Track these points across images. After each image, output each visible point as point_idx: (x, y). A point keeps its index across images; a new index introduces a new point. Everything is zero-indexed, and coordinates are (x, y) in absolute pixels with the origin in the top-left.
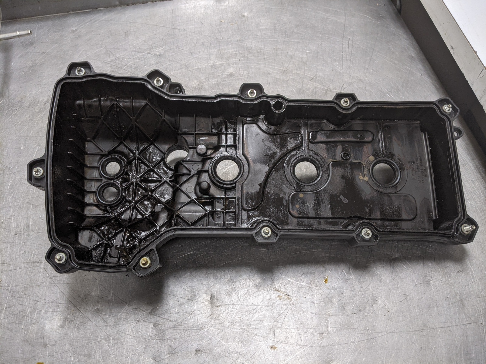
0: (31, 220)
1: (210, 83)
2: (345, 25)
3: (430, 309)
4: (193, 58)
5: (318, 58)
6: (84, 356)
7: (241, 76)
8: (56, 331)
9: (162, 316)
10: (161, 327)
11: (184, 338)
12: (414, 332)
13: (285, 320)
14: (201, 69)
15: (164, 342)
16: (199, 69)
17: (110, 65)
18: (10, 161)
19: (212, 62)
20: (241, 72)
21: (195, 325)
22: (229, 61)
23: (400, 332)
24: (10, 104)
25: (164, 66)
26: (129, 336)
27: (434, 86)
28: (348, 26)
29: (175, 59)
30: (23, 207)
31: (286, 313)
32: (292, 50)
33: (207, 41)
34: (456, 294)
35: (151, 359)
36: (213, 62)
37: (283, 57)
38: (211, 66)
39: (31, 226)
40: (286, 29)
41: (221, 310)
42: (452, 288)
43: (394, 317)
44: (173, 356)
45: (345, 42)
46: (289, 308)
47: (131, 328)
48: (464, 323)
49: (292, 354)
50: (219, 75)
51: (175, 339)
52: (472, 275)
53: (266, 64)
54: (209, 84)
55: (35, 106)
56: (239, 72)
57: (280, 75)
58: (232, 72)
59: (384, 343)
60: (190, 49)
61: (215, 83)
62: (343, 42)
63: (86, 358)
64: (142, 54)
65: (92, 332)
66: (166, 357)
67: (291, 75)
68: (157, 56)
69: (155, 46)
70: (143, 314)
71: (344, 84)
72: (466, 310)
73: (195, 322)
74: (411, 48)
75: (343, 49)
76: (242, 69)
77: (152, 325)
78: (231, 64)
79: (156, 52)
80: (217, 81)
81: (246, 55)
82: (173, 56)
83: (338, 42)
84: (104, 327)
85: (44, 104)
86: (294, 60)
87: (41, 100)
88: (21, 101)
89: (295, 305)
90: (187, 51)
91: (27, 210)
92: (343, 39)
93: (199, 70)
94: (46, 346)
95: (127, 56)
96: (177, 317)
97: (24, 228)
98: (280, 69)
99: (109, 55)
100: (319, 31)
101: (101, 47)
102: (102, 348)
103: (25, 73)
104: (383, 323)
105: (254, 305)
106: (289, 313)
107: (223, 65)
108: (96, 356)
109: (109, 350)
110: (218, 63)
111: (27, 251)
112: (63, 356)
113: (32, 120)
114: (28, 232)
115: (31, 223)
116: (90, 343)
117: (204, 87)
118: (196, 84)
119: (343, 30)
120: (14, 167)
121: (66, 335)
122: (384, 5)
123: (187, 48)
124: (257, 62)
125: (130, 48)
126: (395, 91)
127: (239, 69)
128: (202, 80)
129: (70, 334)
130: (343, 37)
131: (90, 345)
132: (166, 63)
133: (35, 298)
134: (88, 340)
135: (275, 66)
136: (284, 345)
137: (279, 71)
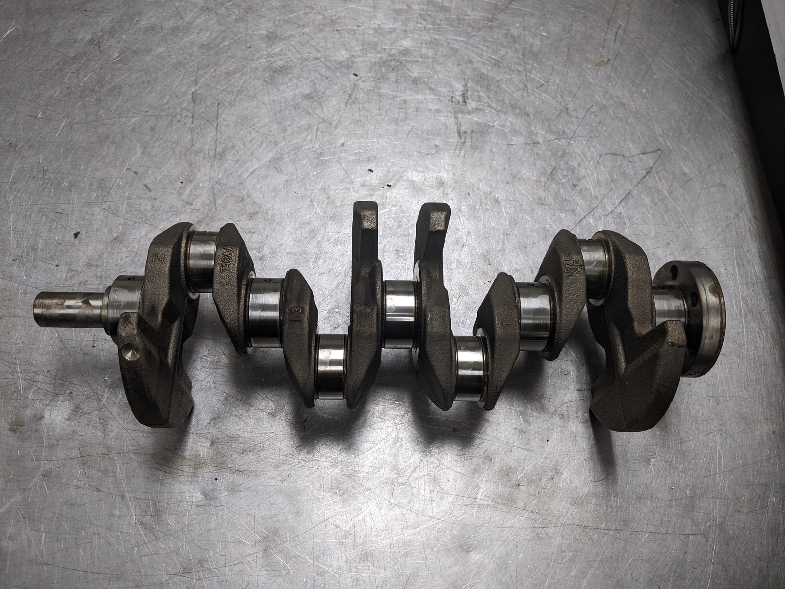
1: (367, 59)
4: (346, 9)
5: (560, 49)
6: (98, 470)
7: (422, 58)
8: (60, 425)
10: (222, 448)
13: (413, 474)
14: (357, 32)
15: (223, 472)
16: (354, 30)
18: (18, 136)
20: (423, 49)
21: (274, 456)
22: (406, 25)
25: (296, 14)
27: (740, 140)
29: (315, 4)
31: (417, 464)
32: (518, 27)
35: (199, 494)
36: (380, 23)
37: (500, 37)
38: (375, 29)
39: (39, 250)
44: (233, 495)
45: (612, 30)
46: (423, 458)
50: (385, 49)
51: (239, 470)
53: (468, 44)
54: (365, 61)
56: (420, 49)
57: (489, 68)
58: (408, 46)
59: (557, 537)
61: (375, 62)
62: (608, 28)
63: (100, 474)
65: (115, 436)
66: (222, 495)
67: (508, 71)
70: (198, 424)
71: (592, 106)
73: (274, 452)
75: (605, 41)
76: (426, 44)
77: (207, 443)
78: (409, 33)
80: (380, 59)
81: (439, 21)
83: (599, 27)
85: (84, 45)
86: (517, 46)
87: (80, 37)
88: (47, 33)
92: (609, 24)
93: (353, 33)
98: (491, 58)
107: (395, 32)
109: (137, 468)
110: (389, 26)
112: (66, 464)
113: (61, 71)
114: (35, 259)
115: (40, 246)
116: (110, 452)
117: (355, 65)
118: (343, 57)
119: (613, 7)
120: (23, 147)
121: (75, 433)
124: (454, 37)
126: (675, 134)
127: (422, 43)
128: (355, 51)
129: (80, 433)
130: (609, 21)
131: (109, 455)
132: (300, 10)
134: (108, 447)
135: (483, 50)
137: (488, 61)
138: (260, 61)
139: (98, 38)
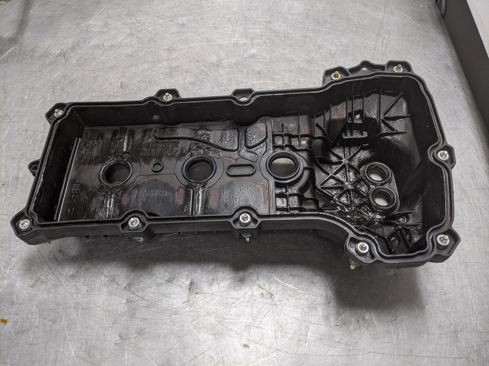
0: (21, 172)
2: (382, 22)
3: (420, 335)
4: (216, 33)
5: (348, 52)
6: (50, 321)
7: (263, 59)
8: (26, 290)
9: (136, 294)
10: (134, 305)
11: (155, 319)
12: (398, 357)
13: (263, 320)
14: (223, 45)
15: (134, 320)
16: (221, 45)
17: (130, 27)
18: (11, 110)
19: (235, 39)
20: (264, 54)
21: (169, 308)
22: (253, 41)
23: (383, 354)
24: (22, 51)
25: (185, 36)
26: (99, 308)
27: (466, 101)
28: (385, 23)
29: (197, 31)
30: (16, 158)
31: (266, 312)
32: (321, 40)
33: (234, 18)
34: (451, 324)
35: (117, 336)
36: (237, 40)
37: (311, 46)
38: (234, 44)
40: (319, 17)
41: (199, 297)
42: (447, 317)
43: (380, 337)
44: (140, 336)
45: (380, 40)
46: (270, 308)
47: (102, 300)
48: (454, 356)
49: (265, 357)
50: (240, 55)
51: (145, 319)
52: (472, 307)
53: (291, 50)
54: (228, 62)
55: (46, 57)
56: (262, 54)
57: (305, 64)
58: (254, 53)
59: (364, 362)
60: (215, 23)
61: (234, 62)
62: (377, 39)
63: (51, 323)
64: (165, 21)
65: (62, 297)
66: (133, 336)
67: (316, 65)
68: (180, 25)
69: (179, 15)
70: (118, 288)
72: (459, 343)
73: (169, 306)
74: (449, 57)
75: (376, 47)
76: (265, 51)
77: (124, 301)
78: (255, 45)
79: (179, 20)
80: (237, 60)
81: (273, 38)
82: (196, 27)
83: (372, 38)
84: (76, 295)
85: (55, 56)
86: (321, 51)
87: (53, 52)
88: (33, 50)
89: (276, 306)
90: (211, 25)
91: (19, 162)
92: (378, 37)
94: (13, 303)
95: (148, 20)
96: (152, 297)
97: (13, 180)
98: (306, 58)
99: (130, 17)
100: (354, 24)
101: (124, 7)
102: (69, 316)
103: (42, 22)
104: (367, 342)
105: (234, 298)
106: (269, 313)
107: (246, 45)
108: (61, 323)
109: (75, 319)
110: (242, 41)
111: (11, 203)
112: (28, 316)
113: (40, 71)
114: (17, 184)
115: (21, 176)
116: (58, 308)
117: (222, 64)
118: (214, 60)
119: (380, 27)
120: (14, 116)
121: (35, 295)
122: (429, 8)
123: (212, 21)
124: (282, 47)
125: (153, 13)
127: (263, 51)
128: (222, 56)
129: (39, 295)
130: (378, 35)
131: (57, 310)
132: (188, 34)
133: (11, 252)
134: (57, 304)
135: (300, 54)
136: (257, 345)
137: (304, 60)
138: (164, 63)
139: (64, 52)
